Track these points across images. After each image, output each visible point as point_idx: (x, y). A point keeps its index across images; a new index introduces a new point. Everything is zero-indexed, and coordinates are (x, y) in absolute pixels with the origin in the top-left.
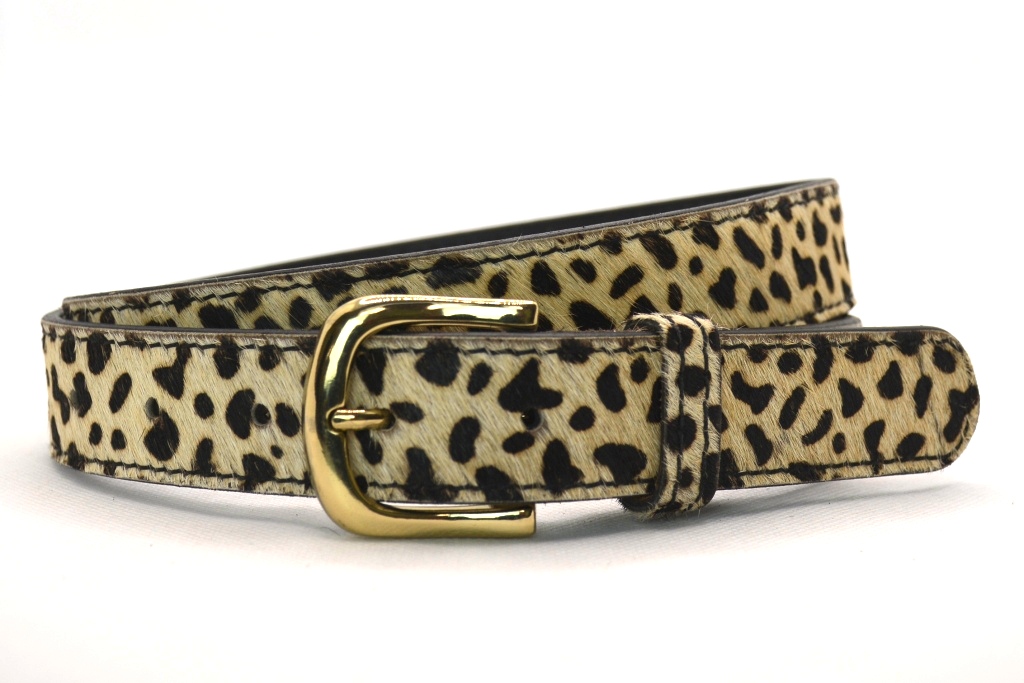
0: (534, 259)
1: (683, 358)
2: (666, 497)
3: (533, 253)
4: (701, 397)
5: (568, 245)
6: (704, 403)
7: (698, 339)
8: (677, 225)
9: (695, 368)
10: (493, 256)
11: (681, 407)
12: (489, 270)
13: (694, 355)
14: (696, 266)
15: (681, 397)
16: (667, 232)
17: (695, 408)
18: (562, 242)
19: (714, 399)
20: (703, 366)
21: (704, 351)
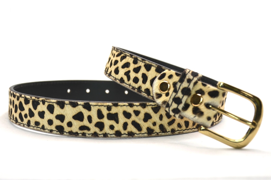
0: (188, 129)
1: (178, 106)
2: (195, 79)
3: (188, 130)
4: (177, 96)
5: (181, 131)
6: (177, 94)
7: (171, 108)
8: (157, 133)
9: (176, 103)
10: (194, 129)
11: (183, 97)
12: (195, 127)
13: (174, 106)
14: (154, 124)
15: (182, 99)
16: (160, 132)
17: (180, 95)
18: (183, 132)
19: (174, 94)
20: (173, 103)
21: (171, 105)
